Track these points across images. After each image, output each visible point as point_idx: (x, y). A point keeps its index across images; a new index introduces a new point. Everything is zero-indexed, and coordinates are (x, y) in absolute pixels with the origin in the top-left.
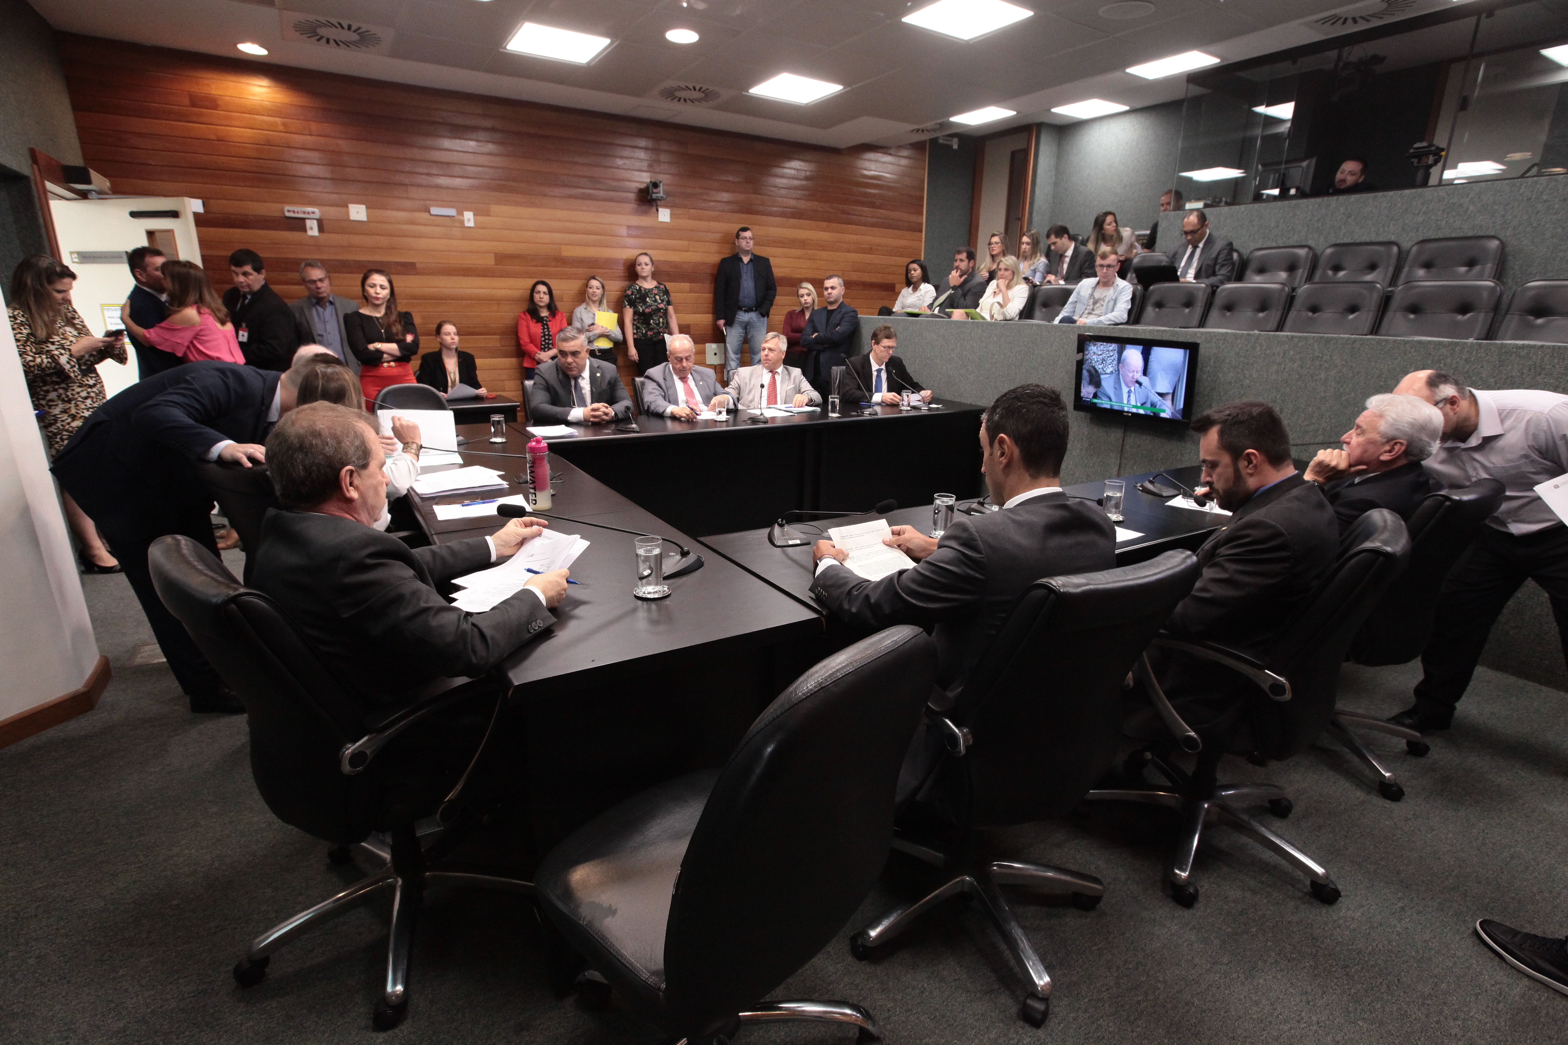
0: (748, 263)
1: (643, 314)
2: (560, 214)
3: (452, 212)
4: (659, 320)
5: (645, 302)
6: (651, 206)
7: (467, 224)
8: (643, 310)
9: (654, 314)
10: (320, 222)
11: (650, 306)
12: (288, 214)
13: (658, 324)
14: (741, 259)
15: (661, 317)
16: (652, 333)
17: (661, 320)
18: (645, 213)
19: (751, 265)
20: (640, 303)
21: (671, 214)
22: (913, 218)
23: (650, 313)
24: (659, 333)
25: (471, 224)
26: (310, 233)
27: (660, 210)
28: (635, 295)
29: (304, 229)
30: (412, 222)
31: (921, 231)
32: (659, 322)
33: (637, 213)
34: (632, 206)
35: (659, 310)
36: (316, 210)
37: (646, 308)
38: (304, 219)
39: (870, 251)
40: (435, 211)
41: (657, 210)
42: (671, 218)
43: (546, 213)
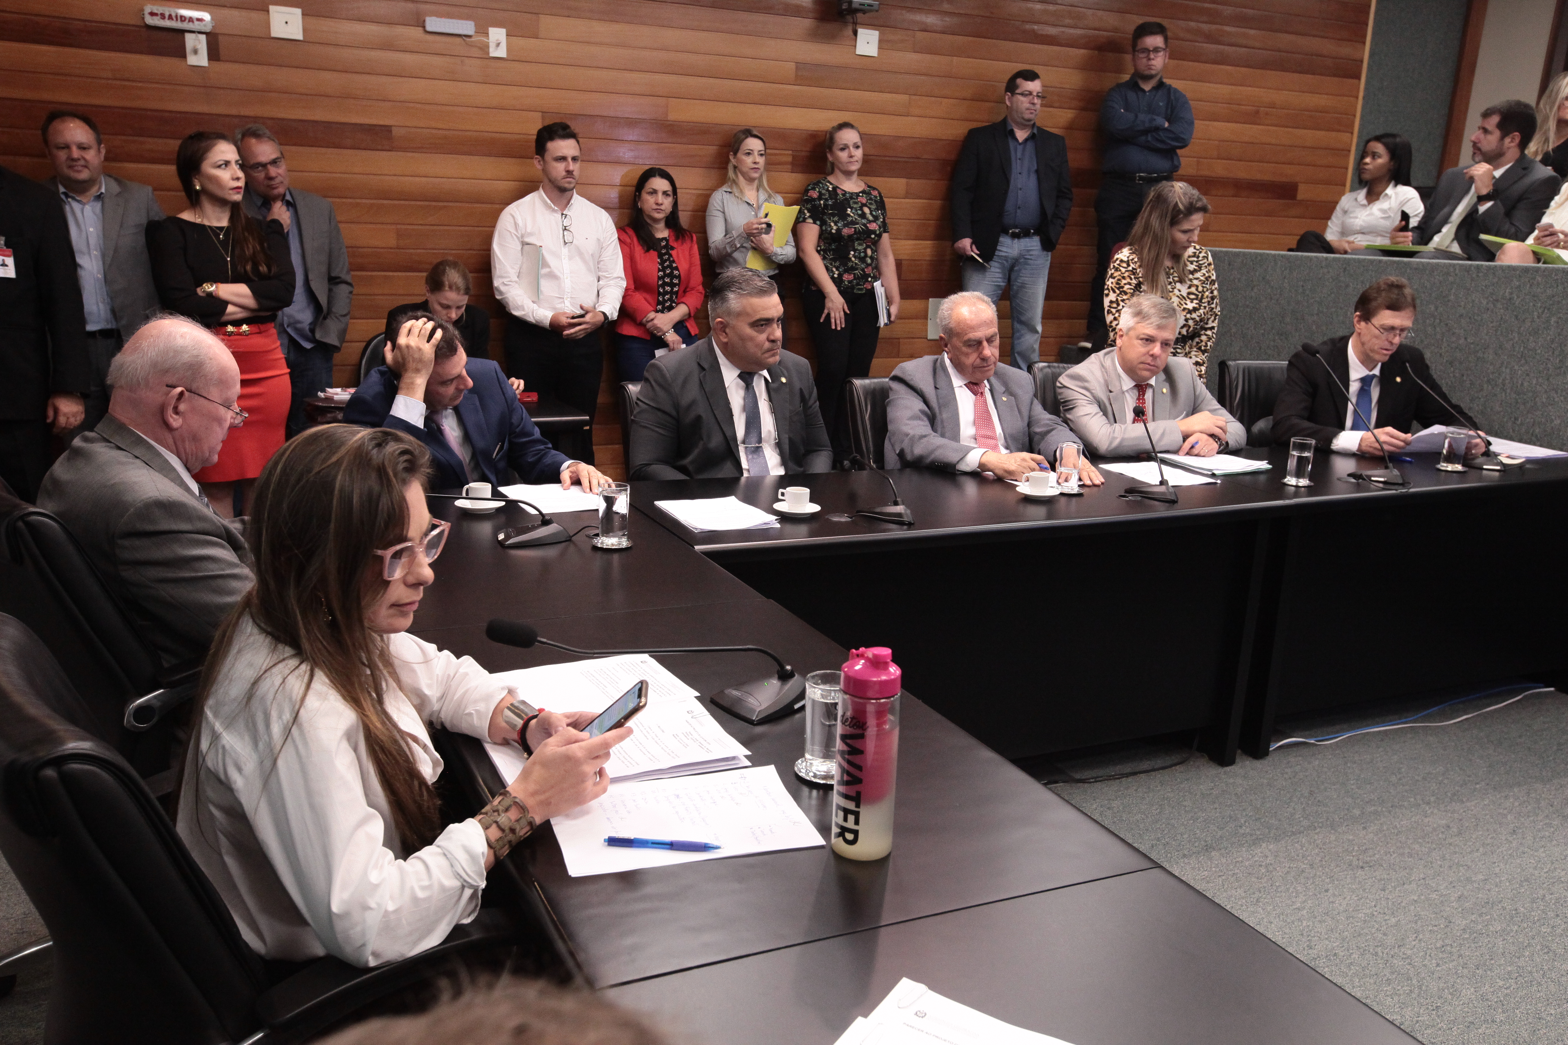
0: (1026, 140)
1: (837, 237)
2: (671, 36)
3: (466, 27)
4: (865, 252)
5: (843, 216)
6: (845, 23)
7: (494, 53)
8: (838, 230)
9: (858, 239)
10: (212, 38)
11: (854, 223)
12: (150, 21)
13: (863, 260)
14: (1012, 133)
15: (868, 246)
16: (851, 277)
17: (869, 252)
18: (830, 38)
19: (1030, 146)
20: (833, 215)
21: (880, 41)
22: (1346, 50)
23: (850, 236)
24: (865, 277)
25: (502, 53)
26: (192, 60)
27: (861, 31)
28: (826, 200)
29: (181, 52)
30: (388, 46)
31: (1358, 78)
32: (866, 256)
33: (814, 36)
34: (806, 23)
35: (868, 232)
36: (206, 16)
37: (845, 226)
38: (183, 32)
39: (1253, 117)
40: (434, 24)
41: (855, 33)
42: (880, 48)
43: (645, 34)
